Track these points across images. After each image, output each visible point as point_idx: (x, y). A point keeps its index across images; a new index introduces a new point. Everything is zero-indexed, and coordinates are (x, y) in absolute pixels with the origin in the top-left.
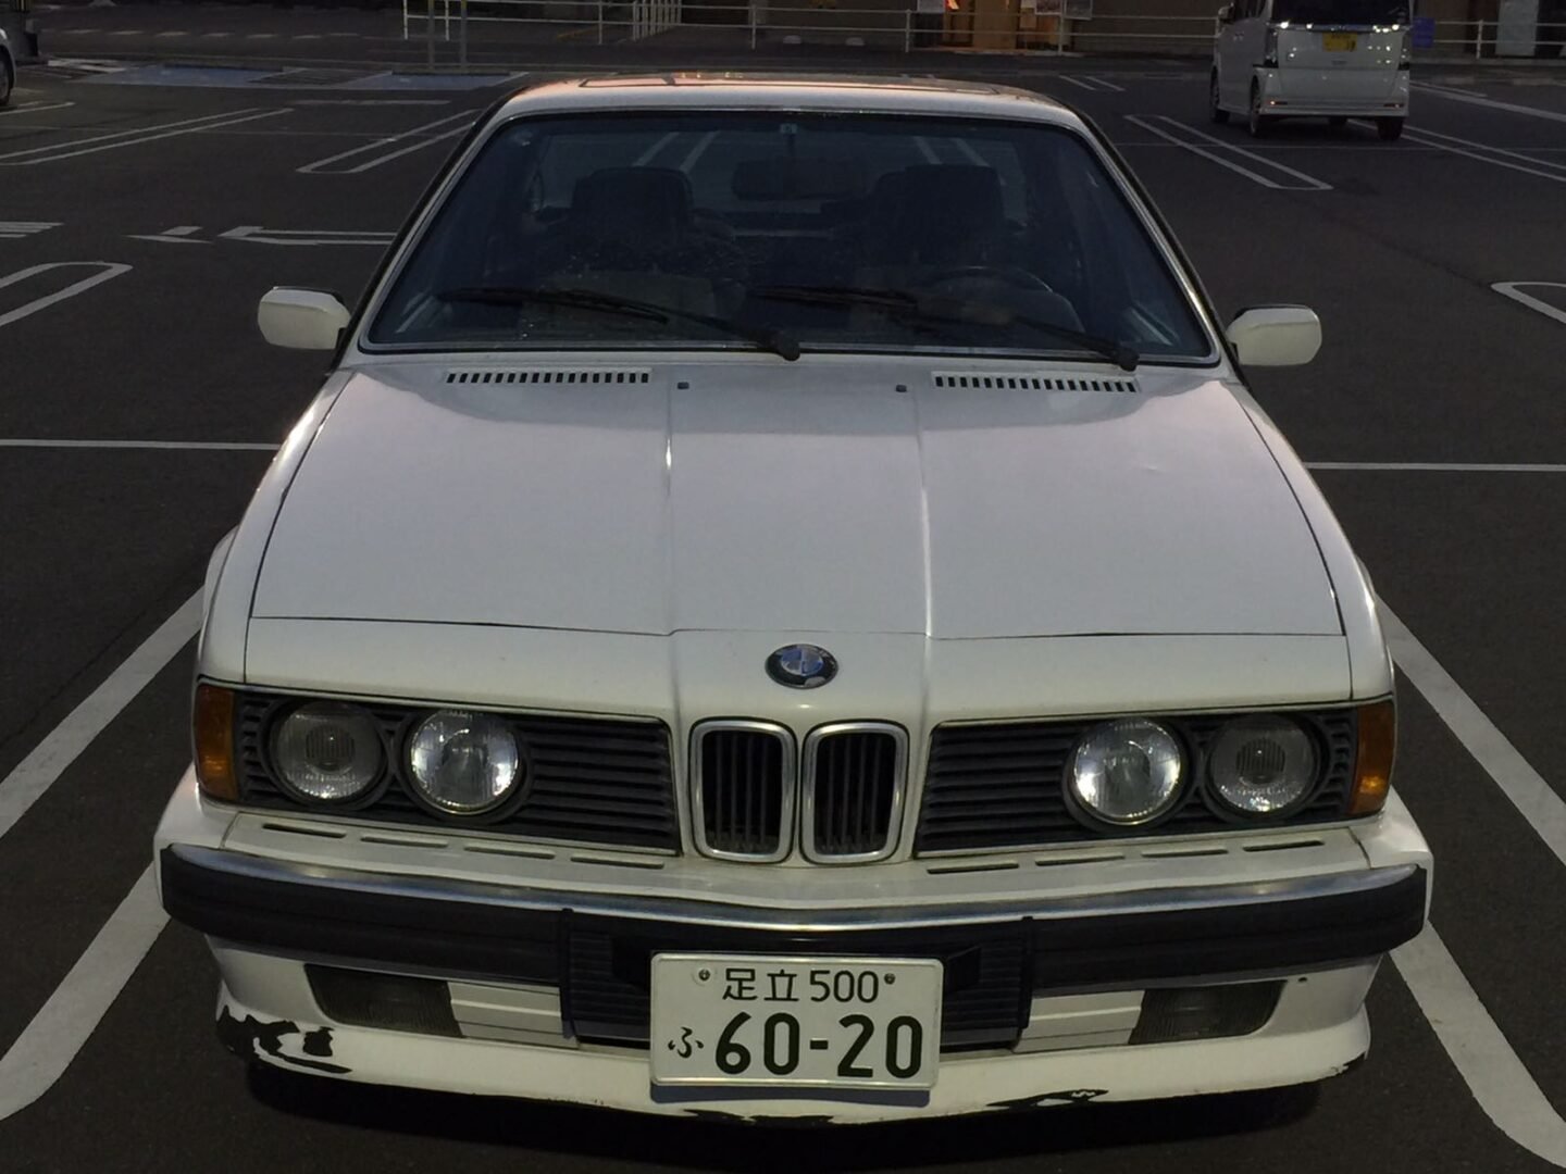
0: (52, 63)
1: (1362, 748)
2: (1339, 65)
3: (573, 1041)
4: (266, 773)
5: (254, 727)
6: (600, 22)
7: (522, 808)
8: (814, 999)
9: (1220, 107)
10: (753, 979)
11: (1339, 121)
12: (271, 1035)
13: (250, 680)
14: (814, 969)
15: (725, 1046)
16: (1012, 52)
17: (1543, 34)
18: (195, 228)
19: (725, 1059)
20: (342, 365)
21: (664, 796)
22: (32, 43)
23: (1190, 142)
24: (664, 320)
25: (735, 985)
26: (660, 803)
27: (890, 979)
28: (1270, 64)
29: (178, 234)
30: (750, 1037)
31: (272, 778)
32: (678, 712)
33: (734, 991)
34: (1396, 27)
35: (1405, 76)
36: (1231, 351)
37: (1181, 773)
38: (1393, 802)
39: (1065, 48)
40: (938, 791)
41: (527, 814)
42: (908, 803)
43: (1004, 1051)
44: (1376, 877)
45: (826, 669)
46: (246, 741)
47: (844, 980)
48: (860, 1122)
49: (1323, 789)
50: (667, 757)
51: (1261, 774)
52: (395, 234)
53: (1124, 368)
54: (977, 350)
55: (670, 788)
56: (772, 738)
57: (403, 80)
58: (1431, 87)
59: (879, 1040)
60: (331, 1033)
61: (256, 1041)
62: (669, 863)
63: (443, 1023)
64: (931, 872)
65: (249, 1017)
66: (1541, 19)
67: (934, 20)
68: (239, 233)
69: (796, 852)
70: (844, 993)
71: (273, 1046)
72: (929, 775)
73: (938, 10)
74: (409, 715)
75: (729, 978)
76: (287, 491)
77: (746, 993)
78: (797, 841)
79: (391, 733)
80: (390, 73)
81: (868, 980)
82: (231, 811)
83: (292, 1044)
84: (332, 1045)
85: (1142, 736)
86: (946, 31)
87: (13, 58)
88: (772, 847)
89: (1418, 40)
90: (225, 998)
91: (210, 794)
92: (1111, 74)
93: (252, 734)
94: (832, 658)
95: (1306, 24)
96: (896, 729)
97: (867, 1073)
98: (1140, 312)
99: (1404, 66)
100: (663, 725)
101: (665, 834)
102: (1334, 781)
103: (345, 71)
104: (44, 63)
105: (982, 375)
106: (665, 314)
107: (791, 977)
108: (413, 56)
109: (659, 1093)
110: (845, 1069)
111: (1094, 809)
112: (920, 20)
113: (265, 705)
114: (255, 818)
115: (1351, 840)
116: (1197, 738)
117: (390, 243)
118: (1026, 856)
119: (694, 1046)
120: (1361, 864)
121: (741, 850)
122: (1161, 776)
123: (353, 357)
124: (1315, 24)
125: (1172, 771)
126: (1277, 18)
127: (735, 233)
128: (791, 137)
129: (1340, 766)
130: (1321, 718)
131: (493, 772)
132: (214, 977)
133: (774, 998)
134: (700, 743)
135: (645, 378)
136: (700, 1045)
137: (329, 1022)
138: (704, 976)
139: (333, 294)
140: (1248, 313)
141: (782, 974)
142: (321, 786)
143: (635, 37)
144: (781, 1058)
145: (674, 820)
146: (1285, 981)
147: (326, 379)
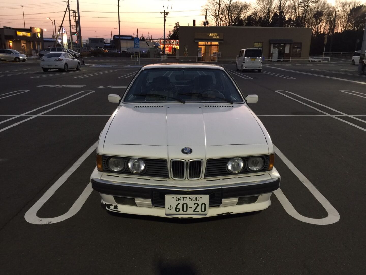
0: (86, 65)
1: (270, 161)
2: (253, 63)
3: (154, 207)
4: (107, 167)
5: (105, 161)
6: (157, 58)
7: (146, 172)
8: (190, 201)
9: (238, 68)
10: (180, 198)
11: (253, 70)
12: (109, 206)
13: (104, 154)
14: (190, 196)
15: (176, 208)
16: (210, 62)
17: (278, 58)
18: (104, 86)
19: (176, 210)
20: (120, 105)
21: (167, 170)
22: (83, 62)
23: (234, 73)
24: (166, 98)
25: (178, 199)
26: (166, 171)
27: (201, 198)
28: (244, 63)
29: (102, 87)
30: (180, 207)
31: (108, 168)
32: (168, 158)
33: (178, 200)
34: (260, 57)
35: (262, 64)
36: (246, 101)
37: (244, 165)
38: (274, 169)
39: (217, 61)
40: (207, 169)
41: (146, 173)
42: (203, 170)
43: (218, 207)
44: (272, 180)
45: (191, 151)
46: (104, 163)
47: (194, 198)
48: (197, 218)
49: (264, 167)
50: (167, 164)
51: (255, 165)
52: (127, 86)
53: (231, 104)
54: (210, 102)
55: (167, 169)
56: (183, 162)
57: (132, 66)
58: (265, 66)
59: (199, 207)
60: (118, 206)
61: (107, 207)
62: (168, 180)
63: (134, 204)
64: (207, 181)
65: (106, 203)
66: (278, 57)
67: (200, 58)
68: (110, 86)
69: (186, 178)
70: (194, 200)
71: (109, 208)
72: (206, 166)
73: (201, 56)
74: (128, 159)
75: (177, 198)
76: (110, 124)
77: (179, 200)
78: (187, 177)
79: (126, 161)
80: (130, 65)
81: (198, 198)
82: (102, 173)
83: (112, 207)
84: (118, 208)
85: (238, 159)
86: (202, 59)
87: (80, 64)
88: (183, 178)
89: (263, 59)
90: (102, 200)
91: (99, 170)
92: (223, 64)
93: (105, 162)
94: (191, 149)
95: (249, 57)
96: (201, 160)
97: (198, 212)
98: (232, 96)
99: (261, 63)
100: (166, 160)
101: (167, 176)
102: (266, 165)
103: (124, 65)
104: (85, 65)
105: (211, 105)
106: (166, 97)
107: (186, 198)
108: (133, 63)
109: (167, 215)
110: (194, 211)
111: (231, 171)
112: (198, 58)
113: (107, 157)
114: (106, 174)
115: (269, 174)
116: (246, 160)
117: (126, 87)
118: (221, 178)
119: (172, 208)
120: (270, 178)
121: (178, 178)
122: (241, 165)
123: (121, 104)
124: (250, 57)
125: (242, 165)
126: (245, 56)
127: (175, 85)
128: (183, 72)
129: (267, 163)
130: (264, 156)
131: (141, 167)
132: (101, 198)
133: (184, 201)
134: (172, 162)
135: (163, 106)
136: (173, 208)
137: (117, 204)
138: (173, 198)
139: (119, 95)
140: (248, 96)
141: (185, 197)
142: (115, 169)
143: (162, 60)
144: (185, 210)
145: (168, 174)
146: (259, 196)
147: (117, 107)
